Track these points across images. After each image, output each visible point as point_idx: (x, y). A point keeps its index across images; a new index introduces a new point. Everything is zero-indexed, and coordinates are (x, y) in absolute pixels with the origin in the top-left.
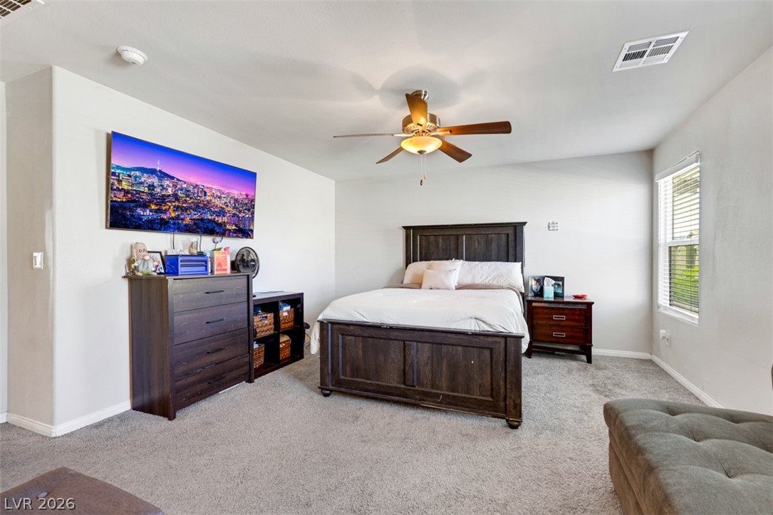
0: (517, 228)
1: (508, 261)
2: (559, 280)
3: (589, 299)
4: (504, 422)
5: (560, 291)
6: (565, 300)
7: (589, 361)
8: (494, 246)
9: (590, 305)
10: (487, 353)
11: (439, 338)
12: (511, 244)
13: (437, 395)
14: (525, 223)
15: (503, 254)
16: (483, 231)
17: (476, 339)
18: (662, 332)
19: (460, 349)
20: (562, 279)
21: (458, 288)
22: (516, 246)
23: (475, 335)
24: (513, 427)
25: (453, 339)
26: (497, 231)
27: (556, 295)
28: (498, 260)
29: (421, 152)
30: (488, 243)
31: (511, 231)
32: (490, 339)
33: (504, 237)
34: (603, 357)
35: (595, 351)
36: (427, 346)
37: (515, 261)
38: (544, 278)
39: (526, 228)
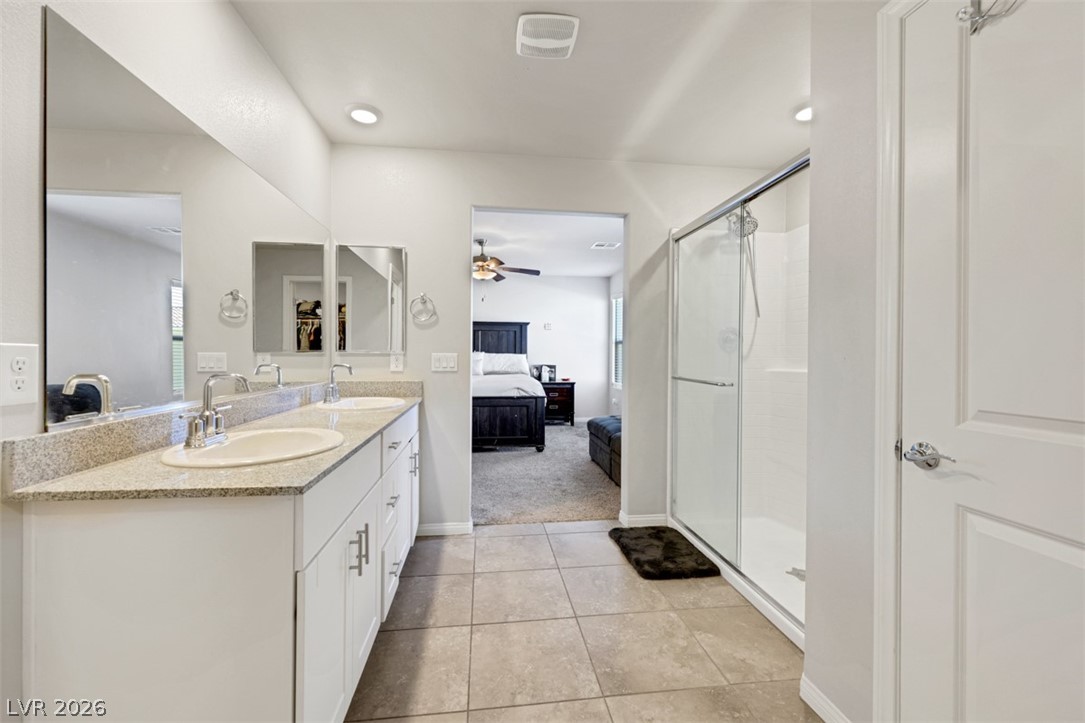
0: (523, 326)
1: (515, 352)
2: (552, 367)
3: (571, 381)
4: (534, 449)
5: (553, 376)
6: (557, 381)
7: (572, 424)
8: (504, 340)
9: (573, 384)
10: (525, 409)
11: (495, 402)
12: (518, 339)
13: (494, 440)
14: (528, 324)
15: (512, 347)
16: (496, 328)
17: (518, 401)
18: (614, 400)
19: (508, 408)
20: (554, 367)
21: (485, 374)
22: (521, 341)
23: (518, 398)
24: (540, 450)
25: (504, 402)
26: (507, 328)
27: (550, 379)
28: (508, 352)
29: (483, 280)
30: (499, 338)
31: (517, 329)
32: (527, 400)
33: (512, 334)
34: (580, 423)
35: (576, 419)
36: (486, 409)
37: (521, 353)
38: (541, 366)
39: (529, 327)
